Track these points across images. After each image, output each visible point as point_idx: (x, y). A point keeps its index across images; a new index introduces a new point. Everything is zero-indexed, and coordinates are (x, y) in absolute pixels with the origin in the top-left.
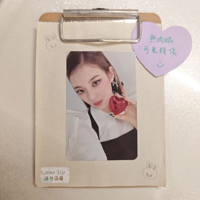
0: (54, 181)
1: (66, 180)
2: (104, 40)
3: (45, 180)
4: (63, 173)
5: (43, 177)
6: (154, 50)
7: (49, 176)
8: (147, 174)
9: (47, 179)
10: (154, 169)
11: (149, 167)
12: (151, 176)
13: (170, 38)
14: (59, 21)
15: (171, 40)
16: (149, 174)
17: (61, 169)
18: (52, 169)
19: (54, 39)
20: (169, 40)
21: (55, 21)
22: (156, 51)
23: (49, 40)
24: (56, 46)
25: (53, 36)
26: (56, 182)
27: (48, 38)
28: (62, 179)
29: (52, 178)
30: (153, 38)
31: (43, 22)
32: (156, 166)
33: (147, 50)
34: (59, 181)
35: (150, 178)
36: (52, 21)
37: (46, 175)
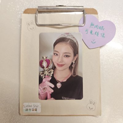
0: (31, 112)
1: (39, 111)
2: (63, 25)
3: (26, 111)
4: (37, 107)
5: (24, 109)
6: (91, 32)
7: (28, 108)
8: (90, 108)
9: (27, 110)
10: (94, 104)
11: (91, 103)
12: (92, 109)
13: (103, 27)
14: (36, 14)
15: (103, 28)
16: (91, 108)
17: (35, 104)
18: (30, 104)
19: (32, 24)
20: (102, 28)
21: (33, 14)
22: (93, 33)
23: (29, 25)
24: (33, 28)
25: (32, 22)
26: (33, 112)
27: (28, 24)
28: (36, 110)
29: (30, 109)
30: (92, 25)
31: (25, 14)
32: (95, 103)
33: (87, 32)
34: (35, 112)
35: (91, 110)
36: (31, 14)
37: (27, 108)
